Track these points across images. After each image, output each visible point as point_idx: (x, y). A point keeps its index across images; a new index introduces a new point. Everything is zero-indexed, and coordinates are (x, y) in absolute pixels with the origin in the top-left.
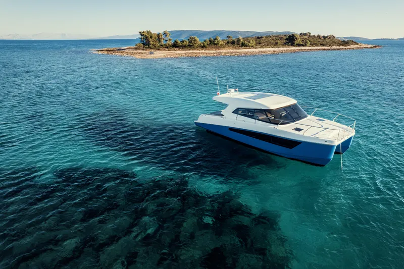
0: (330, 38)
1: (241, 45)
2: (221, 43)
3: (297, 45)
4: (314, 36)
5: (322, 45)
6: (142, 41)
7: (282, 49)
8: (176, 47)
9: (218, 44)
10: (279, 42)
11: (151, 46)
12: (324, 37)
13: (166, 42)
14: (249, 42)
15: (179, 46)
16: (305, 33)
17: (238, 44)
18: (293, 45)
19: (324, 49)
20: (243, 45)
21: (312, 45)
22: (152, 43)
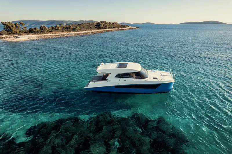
0: (115, 24)
1: (72, 29)
2: (60, 29)
3: (102, 28)
4: (108, 23)
5: (114, 28)
6: (5, 29)
7: (95, 31)
8: (32, 32)
9: (58, 29)
10: (91, 26)
11: (13, 32)
12: (112, 23)
13: (23, 29)
14: (77, 28)
15: (34, 32)
16: (103, 21)
17: (69, 29)
18: (99, 28)
19: (116, 30)
20: (74, 30)
21: (109, 28)
22: (13, 30)
